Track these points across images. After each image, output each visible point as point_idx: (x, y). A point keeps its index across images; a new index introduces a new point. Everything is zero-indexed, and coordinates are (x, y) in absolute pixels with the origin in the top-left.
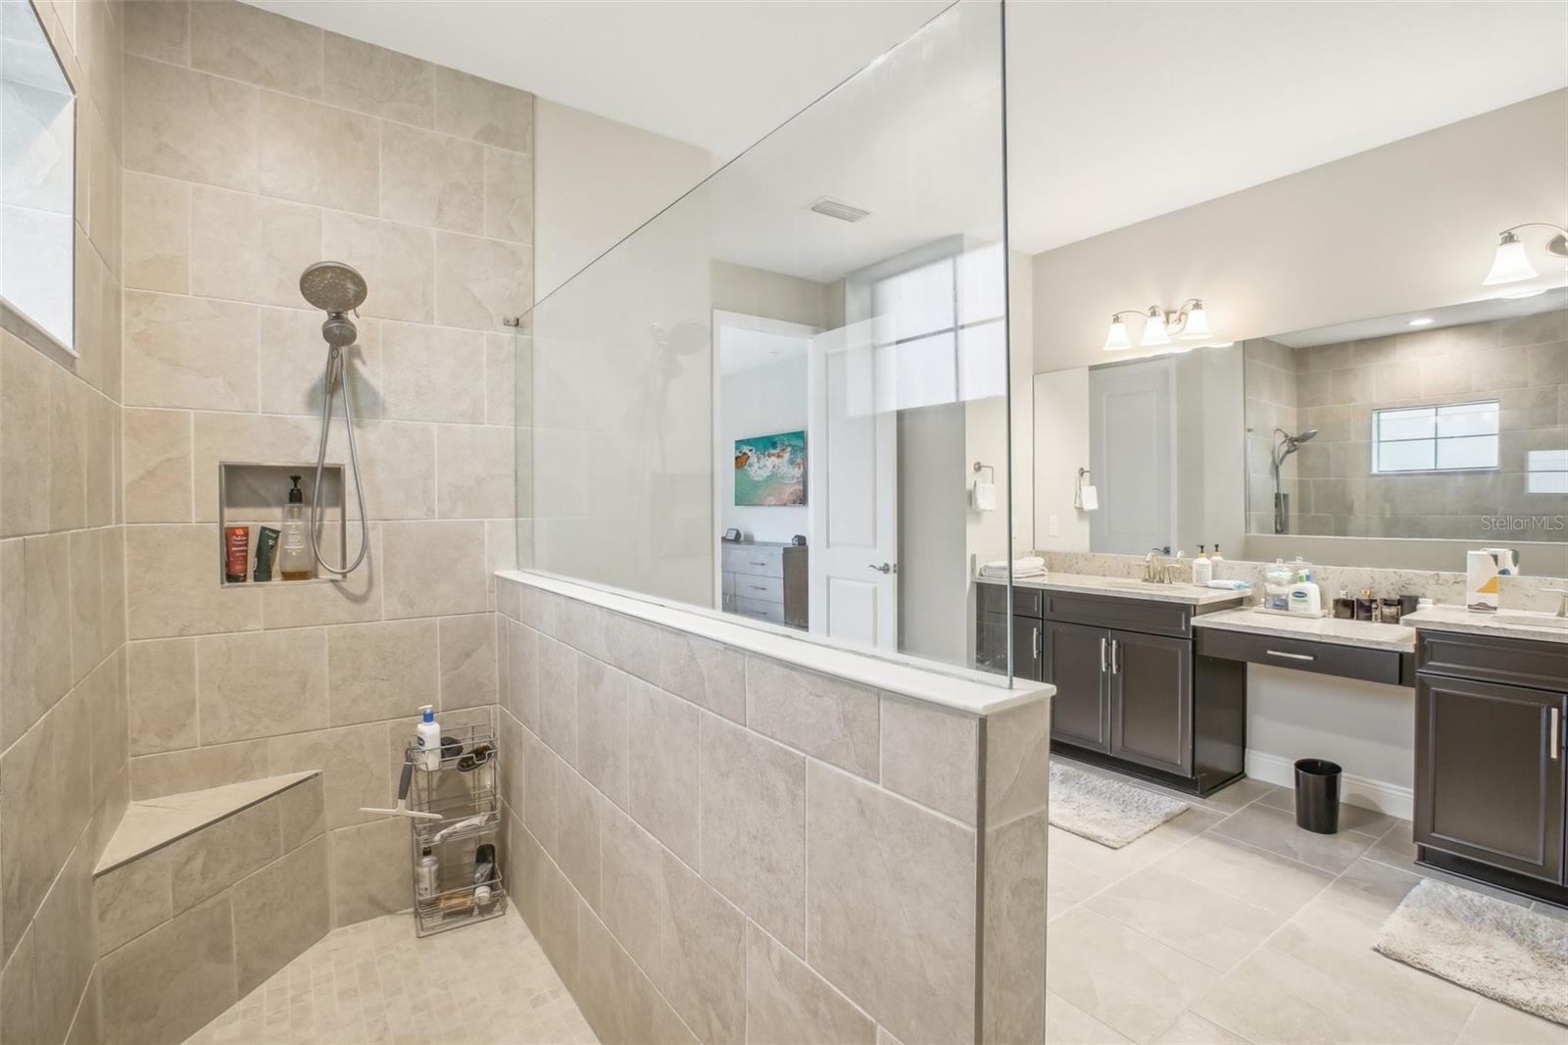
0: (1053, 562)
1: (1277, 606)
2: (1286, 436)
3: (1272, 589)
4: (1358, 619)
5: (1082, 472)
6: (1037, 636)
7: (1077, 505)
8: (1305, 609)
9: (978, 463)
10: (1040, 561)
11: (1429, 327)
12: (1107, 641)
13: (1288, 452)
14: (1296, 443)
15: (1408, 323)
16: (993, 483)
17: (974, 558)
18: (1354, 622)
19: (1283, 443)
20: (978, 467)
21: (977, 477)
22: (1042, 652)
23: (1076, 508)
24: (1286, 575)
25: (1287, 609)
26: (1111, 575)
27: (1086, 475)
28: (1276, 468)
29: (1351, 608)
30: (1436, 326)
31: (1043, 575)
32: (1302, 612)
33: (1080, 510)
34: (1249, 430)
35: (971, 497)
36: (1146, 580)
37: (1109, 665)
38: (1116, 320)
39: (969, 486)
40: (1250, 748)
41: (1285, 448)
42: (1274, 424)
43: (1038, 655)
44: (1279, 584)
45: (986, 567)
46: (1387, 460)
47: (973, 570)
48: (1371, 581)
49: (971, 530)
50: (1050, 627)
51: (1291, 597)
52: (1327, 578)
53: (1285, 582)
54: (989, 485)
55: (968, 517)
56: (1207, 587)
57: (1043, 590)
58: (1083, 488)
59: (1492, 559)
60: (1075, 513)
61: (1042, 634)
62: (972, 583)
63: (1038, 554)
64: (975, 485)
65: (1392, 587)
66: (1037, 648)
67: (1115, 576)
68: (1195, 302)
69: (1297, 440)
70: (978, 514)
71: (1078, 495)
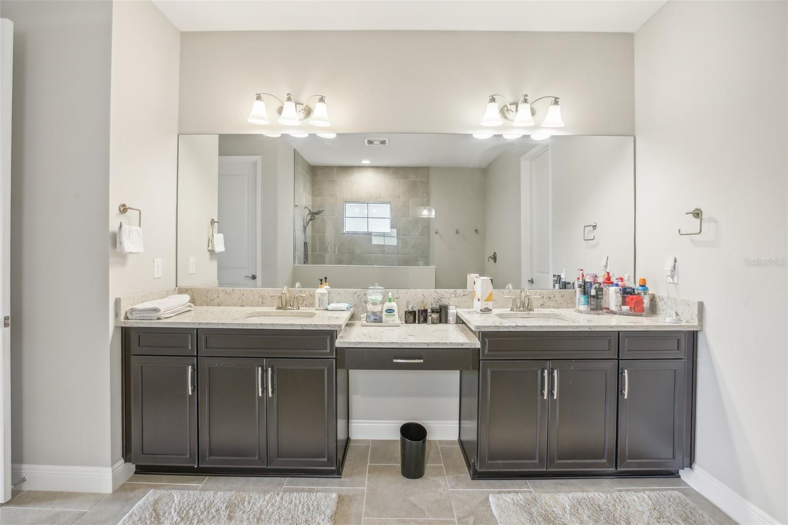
0: (197, 297)
1: (375, 321)
2: (310, 211)
3: (370, 307)
4: (419, 323)
5: (213, 222)
6: (193, 373)
7: (210, 248)
8: (394, 321)
9: (124, 205)
10: (186, 298)
11: (369, 165)
12: (262, 370)
13: (311, 220)
14: (314, 215)
15: (361, 161)
16: (140, 226)
17: (118, 302)
18: (416, 325)
19: (308, 215)
20: (124, 209)
21: (123, 218)
22: (196, 388)
23: (209, 250)
24: (379, 298)
25: (381, 322)
26: (248, 305)
27: (216, 224)
28: (305, 228)
29: (416, 316)
30: (372, 165)
31: (190, 311)
32: (392, 322)
33: (212, 252)
34: (296, 206)
35: (115, 240)
36: (279, 308)
37: (264, 389)
38: (259, 98)
39: (113, 227)
40: (351, 419)
41: (309, 217)
42: (304, 204)
43: (193, 391)
44: (374, 304)
45: (132, 310)
46: (350, 226)
47: (117, 315)
48: (423, 297)
49: (115, 274)
50: (205, 363)
51: (384, 313)
52: (399, 297)
53: (378, 302)
54: (136, 228)
55: (111, 260)
56: (327, 309)
57: (197, 329)
58: (215, 235)
59: (490, 281)
60: (207, 253)
61: (196, 370)
62: (116, 327)
63: (181, 291)
64: (121, 226)
65: (433, 300)
66: (193, 385)
67: (252, 306)
68: (320, 97)
69: (315, 214)
70: (123, 257)
71: (210, 241)
